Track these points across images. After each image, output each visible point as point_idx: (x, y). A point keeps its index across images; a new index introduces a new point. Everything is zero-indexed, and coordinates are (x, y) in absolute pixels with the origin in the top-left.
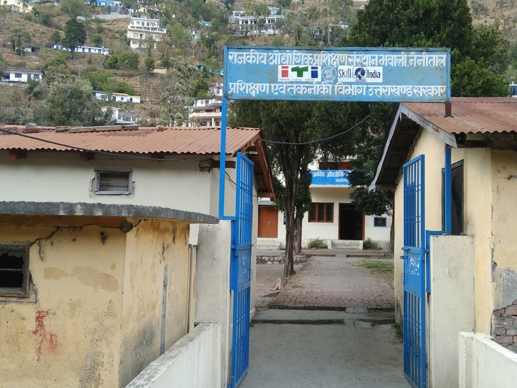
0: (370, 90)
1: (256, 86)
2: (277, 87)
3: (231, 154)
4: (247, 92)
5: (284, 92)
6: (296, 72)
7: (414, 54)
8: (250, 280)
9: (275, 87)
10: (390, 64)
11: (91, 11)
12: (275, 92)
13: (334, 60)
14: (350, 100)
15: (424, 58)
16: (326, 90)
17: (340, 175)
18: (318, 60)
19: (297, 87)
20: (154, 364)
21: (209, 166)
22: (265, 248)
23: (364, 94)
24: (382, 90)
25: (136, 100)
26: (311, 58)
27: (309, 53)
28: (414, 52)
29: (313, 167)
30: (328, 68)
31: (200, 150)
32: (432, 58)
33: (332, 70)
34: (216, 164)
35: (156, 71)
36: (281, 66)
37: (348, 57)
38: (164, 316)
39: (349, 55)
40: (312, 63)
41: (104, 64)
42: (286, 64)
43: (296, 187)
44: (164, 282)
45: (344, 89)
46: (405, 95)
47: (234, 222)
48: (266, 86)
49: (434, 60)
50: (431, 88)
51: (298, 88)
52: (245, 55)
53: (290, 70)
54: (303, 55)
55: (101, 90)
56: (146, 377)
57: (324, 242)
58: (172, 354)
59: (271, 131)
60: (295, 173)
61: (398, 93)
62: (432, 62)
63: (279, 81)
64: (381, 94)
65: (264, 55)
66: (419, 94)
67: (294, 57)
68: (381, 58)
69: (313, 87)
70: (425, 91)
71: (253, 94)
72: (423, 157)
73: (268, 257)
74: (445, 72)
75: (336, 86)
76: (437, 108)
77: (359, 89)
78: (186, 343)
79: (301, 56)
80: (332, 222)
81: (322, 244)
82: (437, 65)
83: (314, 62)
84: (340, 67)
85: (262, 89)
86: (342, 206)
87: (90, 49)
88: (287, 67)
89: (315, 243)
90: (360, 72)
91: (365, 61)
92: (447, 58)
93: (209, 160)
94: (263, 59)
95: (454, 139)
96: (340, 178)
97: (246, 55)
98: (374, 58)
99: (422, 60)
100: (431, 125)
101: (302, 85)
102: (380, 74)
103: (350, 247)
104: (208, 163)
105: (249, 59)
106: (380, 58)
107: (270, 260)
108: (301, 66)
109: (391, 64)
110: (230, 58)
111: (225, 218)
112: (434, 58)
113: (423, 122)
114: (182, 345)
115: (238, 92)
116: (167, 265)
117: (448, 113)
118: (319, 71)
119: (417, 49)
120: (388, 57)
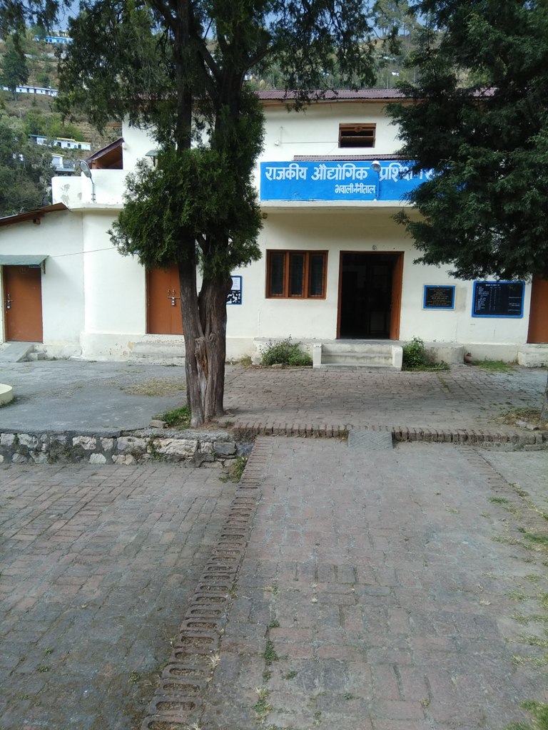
11: (40, 49)
17: (348, 175)
25: (86, 146)
41: (50, 106)
55: (42, 134)
57: (303, 348)
80: (324, 298)
81: (299, 354)
87: (35, 90)
89: (279, 353)
103: (367, 363)
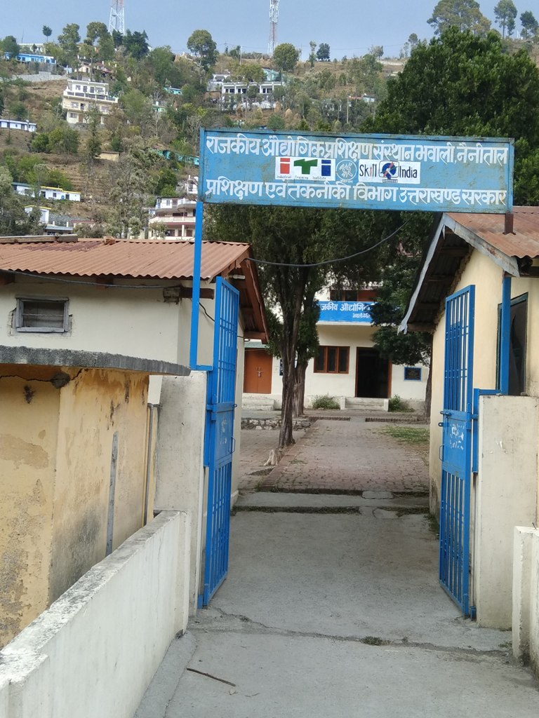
0: (402, 194)
1: (244, 185)
2: (274, 187)
3: (207, 279)
4: (231, 194)
5: (283, 194)
6: (301, 167)
7: (464, 145)
8: (231, 453)
9: (271, 187)
10: (431, 158)
11: (11, 70)
12: (271, 193)
13: (354, 152)
14: (374, 208)
15: (478, 152)
16: (341, 193)
17: (360, 309)
18: (332, 151)
19: (301, 187)
20: (98, 567)
21: (178, 296)
22: (254, 407)
23: (395, 200)
24: (418, 194)
25: (75, 197)
26: (322, 148)
27: (319, 141)
28: (464, 143)
29: (322, 296)
30: (345, 163)
31: (165, 272)
32: (489, 151)
33: (350, 165)
34: (187, 293)
35: (103, 156)
36: (280, 157)
37: (373, 147)
38: (112, 502)
39: (375, 145)
40: (322, 154)
41: (28, 145)
42: (286, 155)
43: (298, 325)
44: (113, 455)
45: (366, 193)
46: (451, 202)
47: (211, 373)
48: (258, 185)
49: (491, 154)
50: (486, 194)
51: (303, 189)
52: (229, 142)
53: (291, 163)
54: (311, 143)
55: (24, 181)
56: (86, 585)
57: (335, 400)
58: (123, 553)
59: (265, 246)
60: (297, 304)
61: (441, 199)
62: (488, 158)
63: (276, 179)
64: (417, 201)
65: (256, 142)
66: (470, 202)
67: (297, 146)
68: (419, 149)
69: (323, 188)
70: (477, 198)
71: (240, 196)
72: (473, 287)
73: (256, 419)
74: (506, 171)
75: (356, 188)
76: (493, 221)
77: (387, 193)
78: (141, 539)
79: (308, 144)
80: (347, 373)
81: (333, 403)
82: (495, 162)
83: (326, 153)
84: (362, 162)
85: (253, 189)
86: (360, 351)
87: (8, 123)
88: (288, 160)
89: (322, 402)
90: (389, 170)
91: (396, 153)
92: (509, 152)
93: (177, 286)
94: (254, 148)
95: (516, 265)
96: (359, 312)
97: (232, 142)
98: (409, 149)
99: (474, 154)
100: (485, 244)
101: (308, 185)
102: (416, 173)
103: (370, 408)
104: (176, 291)
105: (235, 147)
106: (417, 150)
107: (259, 424)
108: (307, 159)
109: (433, 158)
110: (209, 144)
111: (198, 368)
112: (492, 152)
113: (474, 239)
114: (136, 542)
115: (218, 193)
116: (117, 432)
117: (509, 229)
118: (333, 165)
119: (468, 138)
120: (428, 150)
